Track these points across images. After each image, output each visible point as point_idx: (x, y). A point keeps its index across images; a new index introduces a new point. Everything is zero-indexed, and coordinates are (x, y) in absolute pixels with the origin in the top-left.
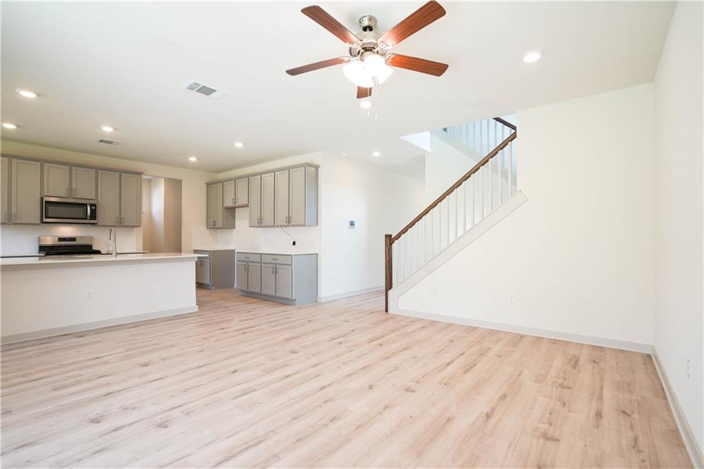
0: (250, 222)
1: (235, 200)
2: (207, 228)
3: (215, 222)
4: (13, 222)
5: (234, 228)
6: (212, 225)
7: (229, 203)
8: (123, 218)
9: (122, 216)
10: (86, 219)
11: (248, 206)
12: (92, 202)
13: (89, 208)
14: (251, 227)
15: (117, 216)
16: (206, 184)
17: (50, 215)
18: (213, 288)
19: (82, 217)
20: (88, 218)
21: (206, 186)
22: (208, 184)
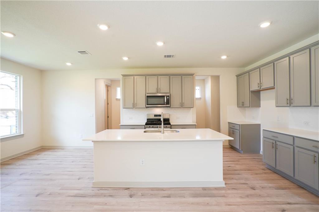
0: (277, 102)
1: (260, 84)
2: (238, 107)
3: (243, 103)
4: (135, 107)
5: (260, 107)
6: (241, 105)
7: (255, 87)
8: (184, 103)
9: (183, 102)
10: (164, 104)
11: (274, 88)
12: (168, 95)
13: (165, 98)
14: (277, 107)
15: (180, 101)
16: (236, 76)
17: (149, 103)
18: (242, 152)
19: (163, 103)
20: (166, 104)
21: (236, 77)
22: (237, 76)
